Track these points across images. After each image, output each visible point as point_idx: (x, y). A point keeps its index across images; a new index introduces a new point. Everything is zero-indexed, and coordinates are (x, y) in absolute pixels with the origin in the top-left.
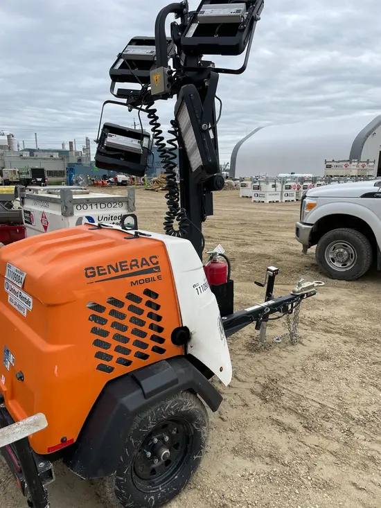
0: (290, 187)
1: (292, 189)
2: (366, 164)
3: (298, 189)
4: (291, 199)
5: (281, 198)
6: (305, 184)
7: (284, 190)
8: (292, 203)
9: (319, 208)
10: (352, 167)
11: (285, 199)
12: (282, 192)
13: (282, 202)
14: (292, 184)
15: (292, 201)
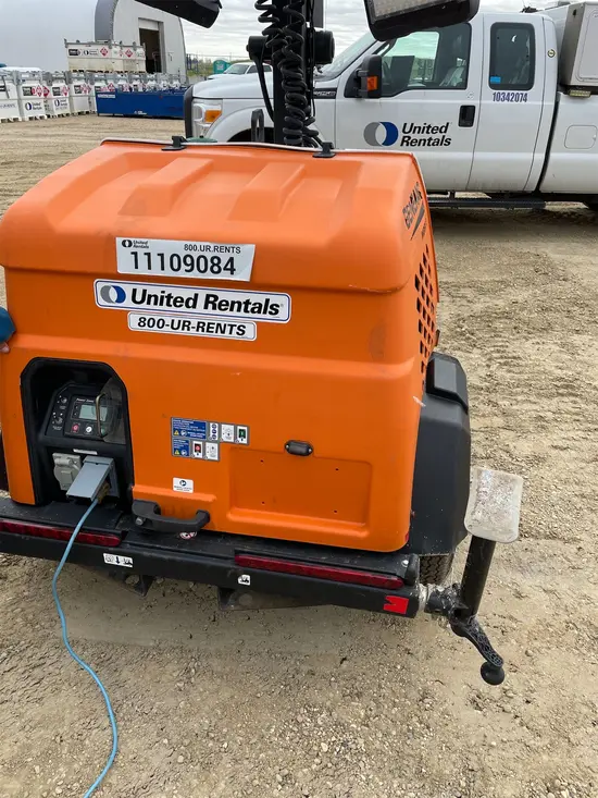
0: (31, 92)
1: (36, 96)
2: (132, 50)
3: (45, 95)
4: (38, 114)
5: (21, 113)
6: (55, 85)
7: (22, 96)
8: (41, 123)
9: (228, 119)
10: (114, 56)
11: (28, 114)
12: (19, 100)
13: (23, 121)
14: (35, 84)
15: (41, 118)
